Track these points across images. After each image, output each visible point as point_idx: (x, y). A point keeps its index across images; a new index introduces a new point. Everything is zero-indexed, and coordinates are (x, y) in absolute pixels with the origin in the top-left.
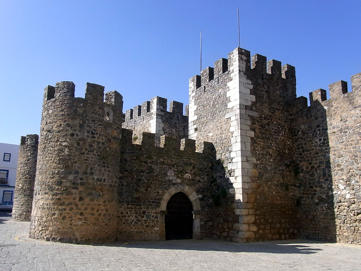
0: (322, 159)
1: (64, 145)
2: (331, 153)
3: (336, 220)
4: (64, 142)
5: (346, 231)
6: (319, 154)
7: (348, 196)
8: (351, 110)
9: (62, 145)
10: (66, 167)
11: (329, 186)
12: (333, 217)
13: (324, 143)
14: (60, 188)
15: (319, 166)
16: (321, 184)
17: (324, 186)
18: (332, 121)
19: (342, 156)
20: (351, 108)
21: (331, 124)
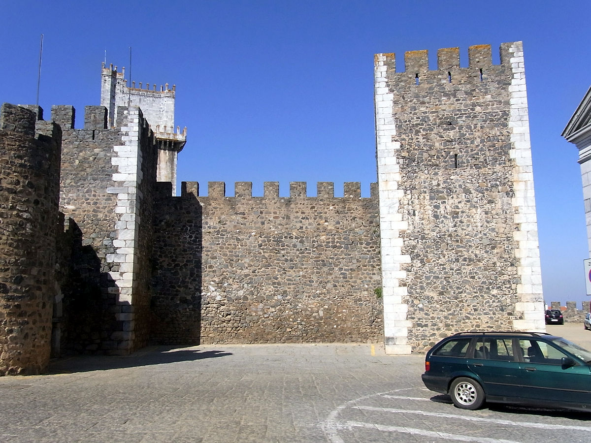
0: (190, 258)
1: (25, 217)
2: (203, 252)
3: (202, 322)
4: (25, 211)
5: (212, 332)
6: (188, 252)
7: (218, 298)
8: (231, 215)
9: (21, 217)
10: (29, 254)
11: (197, 287)
12: (198, 318)
13: (195, 241)
14: (19, 288)
15: (186, 265)
16: (186, 284)
17: (190, 286)
18: (208, 220)
19: (215, 258)
20: (231, 213)
21: (207, 223)
